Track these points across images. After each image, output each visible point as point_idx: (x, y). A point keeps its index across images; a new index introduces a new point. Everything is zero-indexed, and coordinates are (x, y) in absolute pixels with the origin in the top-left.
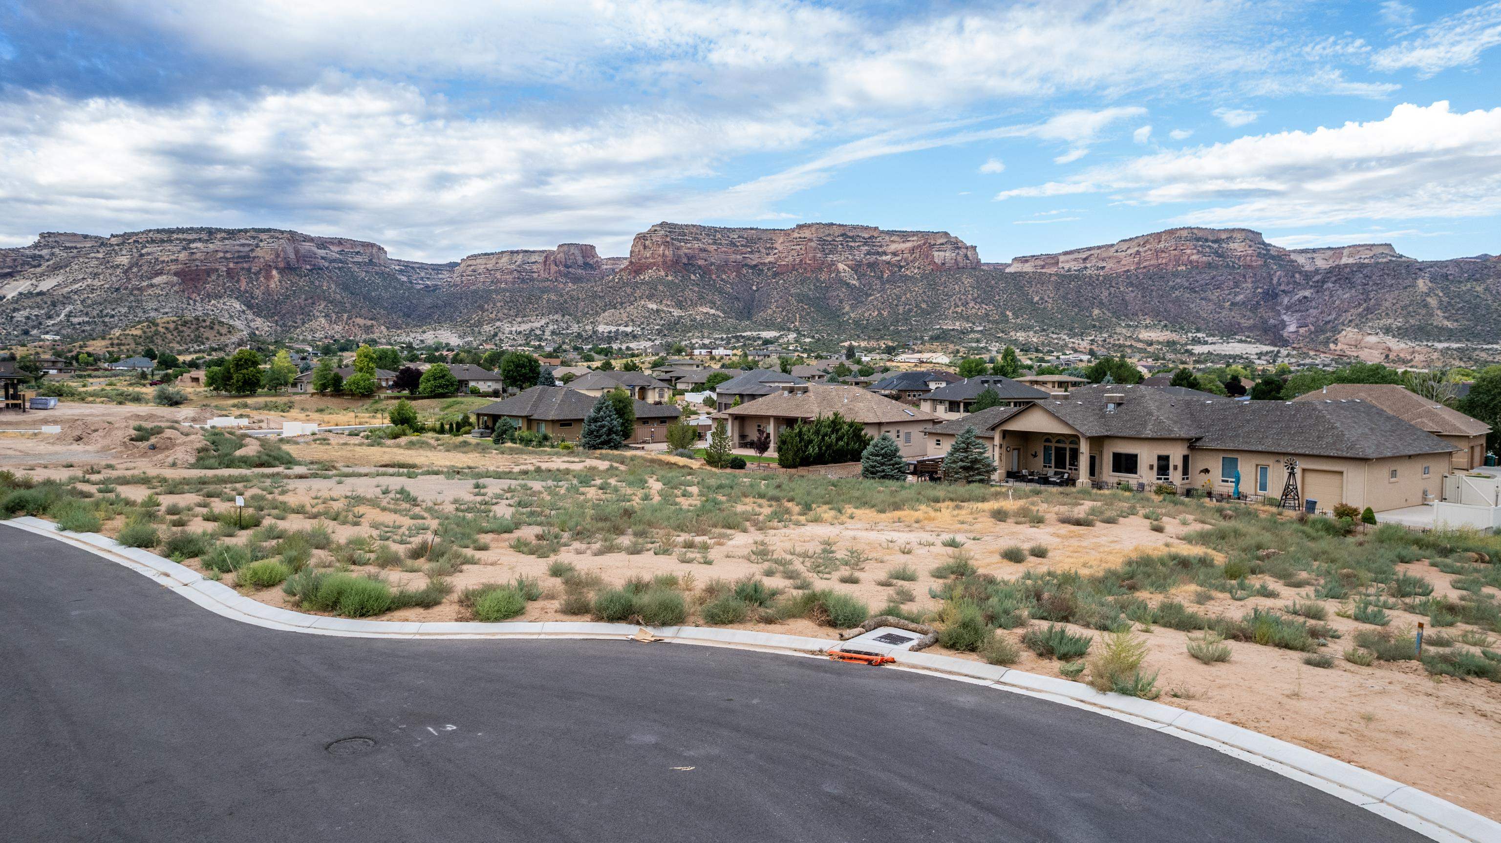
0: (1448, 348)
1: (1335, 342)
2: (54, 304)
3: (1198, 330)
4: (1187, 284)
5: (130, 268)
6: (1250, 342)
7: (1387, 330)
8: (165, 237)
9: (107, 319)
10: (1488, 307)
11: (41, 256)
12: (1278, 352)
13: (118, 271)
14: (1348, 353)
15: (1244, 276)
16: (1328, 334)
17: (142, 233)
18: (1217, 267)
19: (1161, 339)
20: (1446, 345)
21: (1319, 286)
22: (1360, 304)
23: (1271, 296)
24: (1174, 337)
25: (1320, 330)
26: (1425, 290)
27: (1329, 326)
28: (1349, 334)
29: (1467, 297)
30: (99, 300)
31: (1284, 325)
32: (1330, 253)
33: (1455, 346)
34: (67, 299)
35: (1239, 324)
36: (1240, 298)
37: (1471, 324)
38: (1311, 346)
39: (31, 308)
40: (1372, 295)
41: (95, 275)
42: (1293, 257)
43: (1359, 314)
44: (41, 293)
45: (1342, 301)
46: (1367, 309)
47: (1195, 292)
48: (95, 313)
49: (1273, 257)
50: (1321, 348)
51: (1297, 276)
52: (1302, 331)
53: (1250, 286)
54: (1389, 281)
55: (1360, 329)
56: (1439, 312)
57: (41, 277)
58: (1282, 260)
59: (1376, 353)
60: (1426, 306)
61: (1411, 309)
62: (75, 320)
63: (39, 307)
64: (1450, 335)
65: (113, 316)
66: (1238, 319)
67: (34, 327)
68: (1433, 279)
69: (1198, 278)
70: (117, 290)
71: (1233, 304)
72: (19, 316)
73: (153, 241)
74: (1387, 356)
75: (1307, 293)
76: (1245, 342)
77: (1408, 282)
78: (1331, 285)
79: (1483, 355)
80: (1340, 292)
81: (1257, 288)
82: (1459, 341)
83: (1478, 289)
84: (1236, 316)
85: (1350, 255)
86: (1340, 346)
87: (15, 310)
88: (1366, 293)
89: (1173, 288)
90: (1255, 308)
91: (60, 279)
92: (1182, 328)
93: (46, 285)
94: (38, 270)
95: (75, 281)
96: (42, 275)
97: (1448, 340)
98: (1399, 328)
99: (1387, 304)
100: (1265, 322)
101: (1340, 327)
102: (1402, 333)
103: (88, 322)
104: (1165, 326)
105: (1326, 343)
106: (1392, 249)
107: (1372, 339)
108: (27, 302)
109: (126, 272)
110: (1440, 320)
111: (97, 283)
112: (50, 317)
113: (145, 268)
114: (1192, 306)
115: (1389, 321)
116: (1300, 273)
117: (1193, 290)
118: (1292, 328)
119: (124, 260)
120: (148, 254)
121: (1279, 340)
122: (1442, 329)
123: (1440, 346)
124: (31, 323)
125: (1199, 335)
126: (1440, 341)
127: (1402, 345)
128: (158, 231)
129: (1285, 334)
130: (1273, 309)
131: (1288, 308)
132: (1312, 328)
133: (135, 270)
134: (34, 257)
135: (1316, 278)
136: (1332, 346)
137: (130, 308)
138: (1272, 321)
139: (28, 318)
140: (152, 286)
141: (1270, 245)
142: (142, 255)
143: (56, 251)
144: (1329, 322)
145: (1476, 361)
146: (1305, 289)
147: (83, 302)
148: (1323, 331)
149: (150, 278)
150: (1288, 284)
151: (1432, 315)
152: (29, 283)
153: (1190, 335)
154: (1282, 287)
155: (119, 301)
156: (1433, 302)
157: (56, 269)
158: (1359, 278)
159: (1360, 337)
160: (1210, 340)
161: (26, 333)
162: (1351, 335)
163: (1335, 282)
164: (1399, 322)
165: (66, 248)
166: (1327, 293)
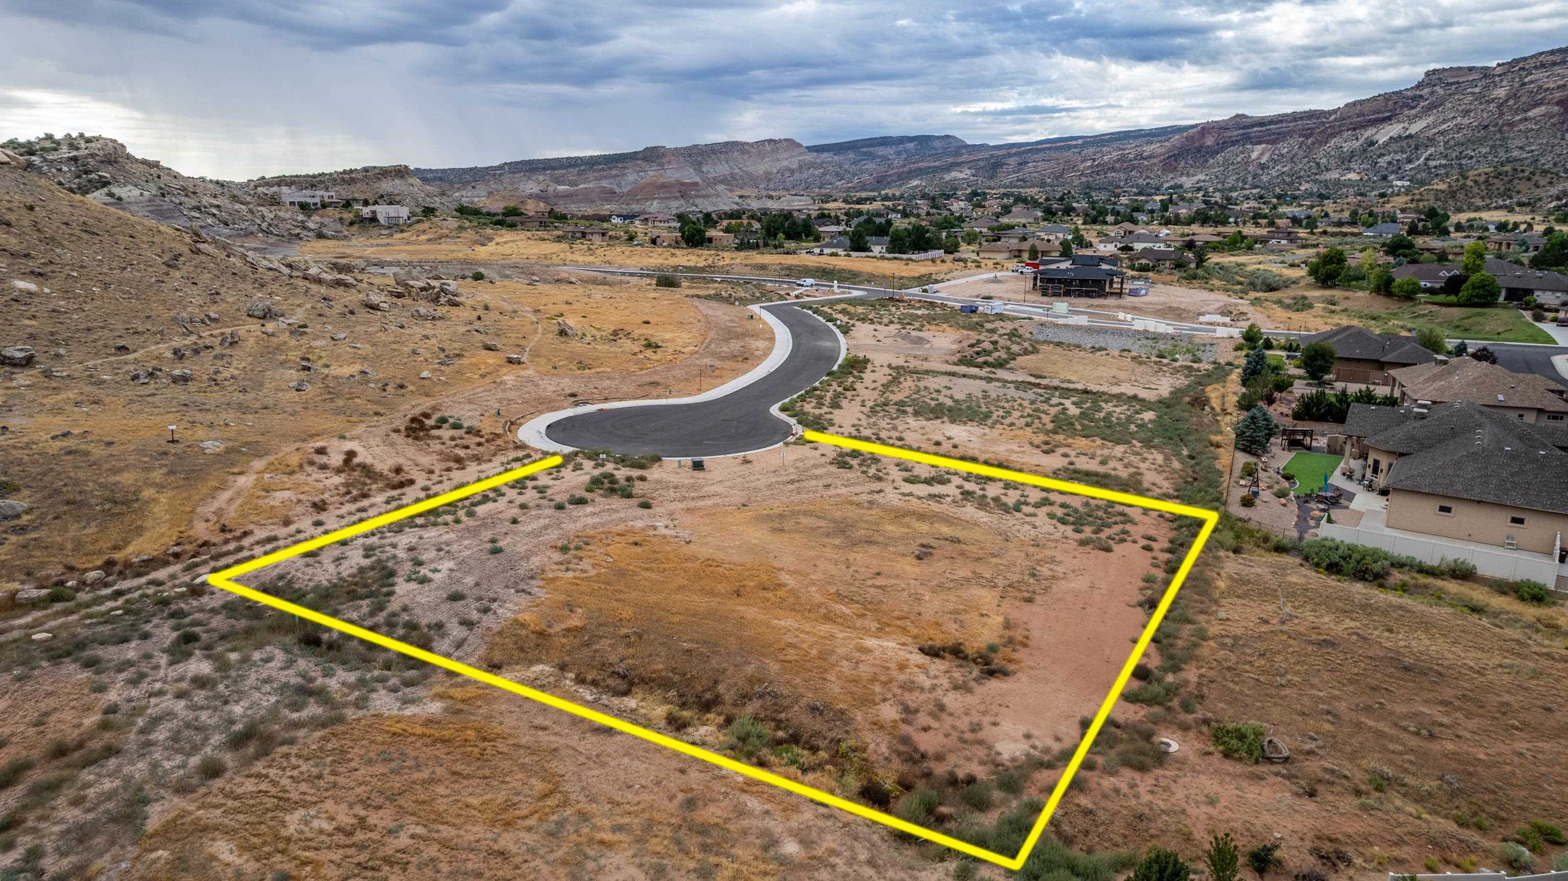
2: (1417, 148)
5: (1506, 101)
8: (1558, 58)
9: (1464, 162)
11: (1421, 96)
13: (1492, 105)
17: (1532, 57)
30: (1462, 140)
34: (1432, 140)
39: (1396, 152)
41: (1467, 112)
44: (1410, 136)
48: (1454, 155)
57: (1412, 119)
62: (1432, 163)
63: (1403, 151)
65: (1471, 157)
67: (1392, 172)
70: (1486, 127)
72: (1382, 162)
73: (1543, 65)
87: (1379, 156)
91: (1430, 120)
93: (1414, 129)
94: (1413, 112)
95: (1445, 121)
96: (1416, 116)
103: (1444, 166)
108: (1394, 147)
109: (1500, 106)
111: (1466, 121)
112: (1410, 161)
113: (1523, 99)
119: (1501, 93)
120: (1532, 82)
124: (1391, 168)
128: (1552, 52)
133: (1511, 102)
134: (1414, 98)
137: (1492, 147)
139: (1390, 163)
140: (1526, 119)
142: (1524, 84)
143: (1437, 88)
147: (1446, 143)
149: (1526, 111)
152: (1401, 126)
155: (1481, 141)
157: (1432, 107)
161: (1385, 178)
165: (1448, 84)
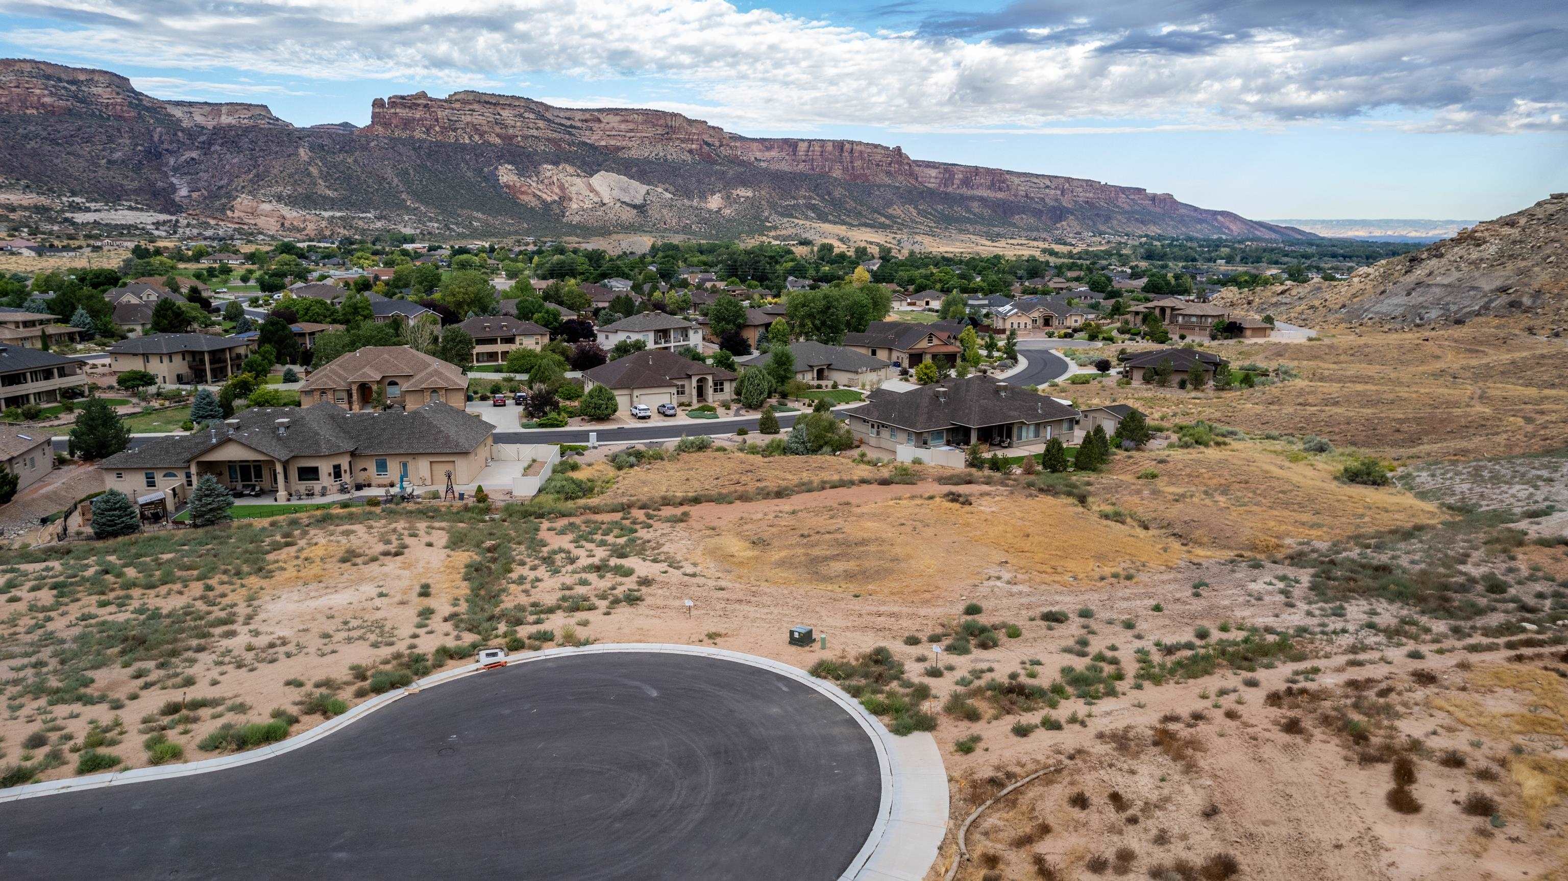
0: (333, 217)
1: (232, 209)
3: (74, 194)
4: (44, 134)
6: (142, 210)
7: (280, 198)
10: (358, 178)
12: (177, 221)
14: (246, 221)
15: (119, 130)
16: (224, 200)
18: (79, 116)
19: (25, 203)
20: (331, 213)
21: (206, 148)
22: (250, 171)
23: (155, 155)
24: (43, 200)
25: (213, 196)
26: (306, 158)
27: (223, 191)
28: (243, 201)
29: (342, 168)
31: (174, 189)
32: (209, 109)
33: (338, 214)
35: (121, 185)
36: (117, 155)
37: (347, 193)
38: (208, 213)
40: (260, 161)
42: (171, 110)
43: (251, 181)
45: (232, 165)
46: (257, 175)
47: (58, 144)
49: (147, 109)
50: (218, 215)
51: (180, 134)
52: (195, 195)
53: (128, 142)
54: (275, 148)
55: (254, 196)
56: (320, 181)
58: (158, 113)
59: (272, 221)
60: (309, 175)
61: (296, 177)
64: (332, 204)
66: (119, 179)
68: (312, 148)
69: (58, 127)
71: (109, 162)
74: (283, 225)
75: (194, 154)
76: (137, 209)
77: (291, 150)
78: (219, 148)
79: (360, 223)
80: (228, 156)
81: (137, 145)
82: (340, 210)
83: (349, 160)
84: (117, 177)
85: (229, 114)
86: (237, 214)
88: (254, 158)
89: (25, 137)
90: (138, 168)
92: (51, 190)
97: (332, 209)
98: (289, 196)
99: (275, 171)
100: (152, 185)
101: (235, 193)
102: (292, 201)
104: (28, 187)
105: (223, 209)
106: (269, 112)
107: (266, 207)
110: (322, 189)
114: (56, 161)
115: (280, 189)
116: (183, 131)
117: (54, 142)
118: (184, 192)
121: (171, 207)
122: (325, 198)
123: (326, 214)
125: (77, 200)
126: (325, 210)
127: (295, 214)
129: (177, 199)
130: (159, 170)
131: (175, 170)
132: (206, 193)
135: (202, 139)
136: (229, 213)
138: (160, 184)
141: (141, 94)
144: (222, 187)
145: (356, 229)
146: (190, 149)
148: (218, 197)
150: (171, 142)
151: (315, 184)
153: (64, 199)
154: (165, 146)
156: (314, 171)
158: (245, 142)
159: (255, 204)
160: (92, 205)
162: (246, 202)
163: (222, 145)
164: (288, 191)
166: (215, 156)
